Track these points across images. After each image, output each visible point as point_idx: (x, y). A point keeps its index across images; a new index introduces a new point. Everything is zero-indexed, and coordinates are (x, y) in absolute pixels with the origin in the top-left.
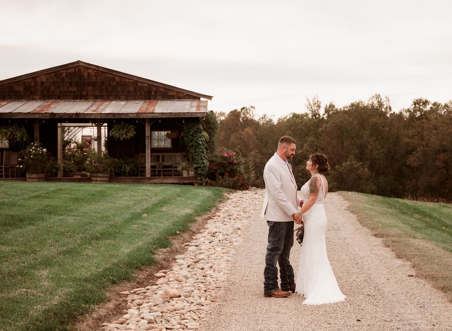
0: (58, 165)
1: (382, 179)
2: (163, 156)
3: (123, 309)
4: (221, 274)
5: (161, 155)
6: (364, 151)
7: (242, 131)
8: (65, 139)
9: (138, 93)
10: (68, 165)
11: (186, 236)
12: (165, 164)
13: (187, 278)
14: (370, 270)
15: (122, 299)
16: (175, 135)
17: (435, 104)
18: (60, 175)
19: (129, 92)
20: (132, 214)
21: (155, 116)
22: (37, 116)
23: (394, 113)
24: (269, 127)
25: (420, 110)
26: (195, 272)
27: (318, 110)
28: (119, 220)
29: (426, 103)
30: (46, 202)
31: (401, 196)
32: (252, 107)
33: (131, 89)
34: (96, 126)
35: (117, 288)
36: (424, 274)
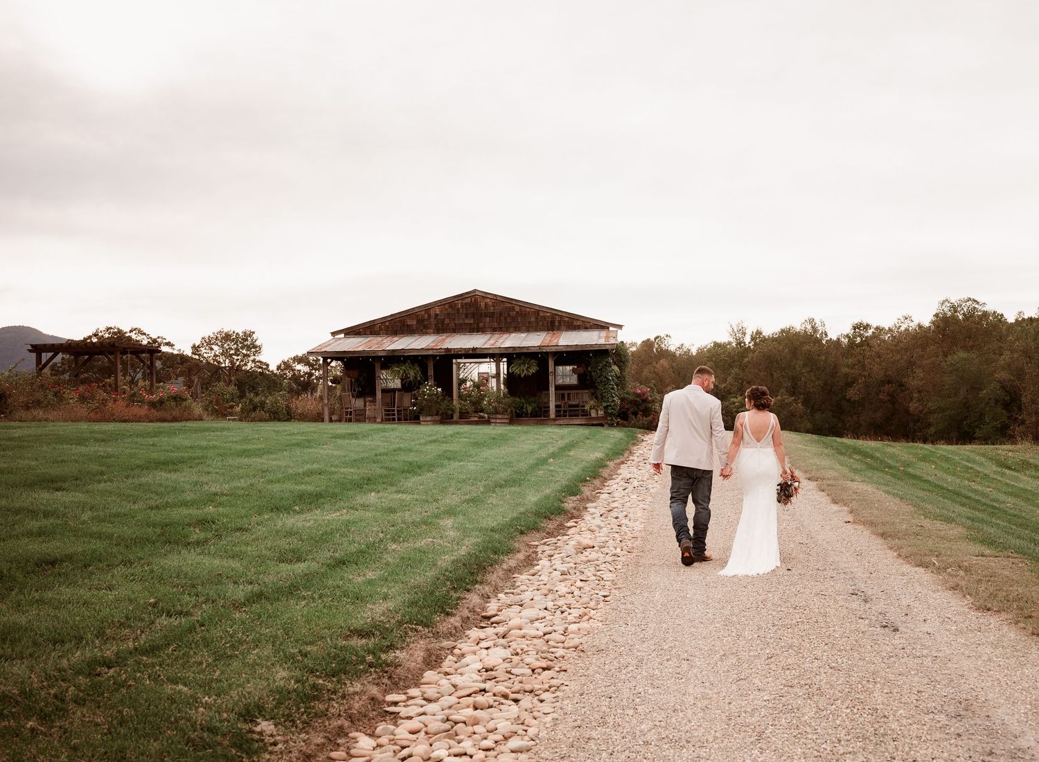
0: (454, 406)
1: (818, 416)
2: (569, 394)
3: (533, 561)
4: (637, 523)
5: (566, 392)
6: (797, 384)
7: (657, 363)
8: (460, 377)
9: (541, 323)
10: (465, 405)
11: (597, 482)
12: (571, 403)
13: (600, 528)
14: (802, 516)
15: (531, 550)
16: (581, 370)
17: (877, 328)
18: (456, 417)
19: (530, 322)
20: (537, 459)
21: (559, 349)
22: (431, 353)
23: (831, 339)
24: (687, 359)
25: (861, 336)
26: (609, 522)
27: (743, 338)
28: (523, 466)
29: (867, 327)
30: (444, 447)
31: (840, 436)
32: (667, 336)
33: (533, 319)
34: (495, 361)
35: (526, 538)
36: (863, 519)
